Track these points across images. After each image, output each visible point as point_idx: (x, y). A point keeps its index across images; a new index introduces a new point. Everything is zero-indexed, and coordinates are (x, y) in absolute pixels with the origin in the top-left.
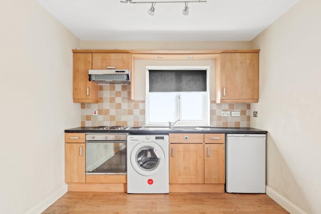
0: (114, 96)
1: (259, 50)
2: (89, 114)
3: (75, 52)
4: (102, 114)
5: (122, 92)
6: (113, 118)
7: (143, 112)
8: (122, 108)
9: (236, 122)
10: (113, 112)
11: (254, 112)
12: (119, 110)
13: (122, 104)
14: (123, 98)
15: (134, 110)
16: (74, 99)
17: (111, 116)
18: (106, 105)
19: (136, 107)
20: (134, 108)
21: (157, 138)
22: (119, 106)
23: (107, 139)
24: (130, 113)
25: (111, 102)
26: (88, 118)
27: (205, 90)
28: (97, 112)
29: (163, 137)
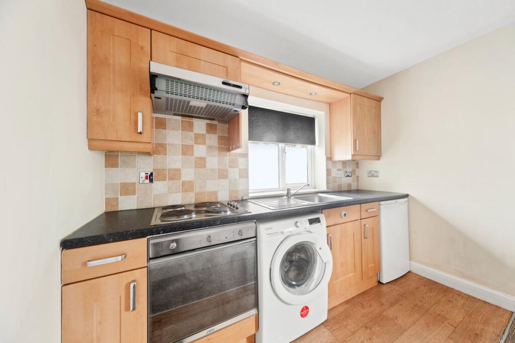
0: (191, 143)
1: (382, 99)
2: (131, 179)
4: (164, 180)
5: (208, 135)
6: (187, 187)
7: (245, 174)
8: (208, 166)
9: (348, 184)
10: (188, 174)
11: (370, 171)
12: (203, 170)
13: (208, 159)
14: (210, 147)
15: (230, 170)
16: (90, 140)
17: (184, 183)
18: (173, 160)
19: (233, 164)
20: (229, 167)
21: (311, 222)
22: (201, 163)
23: (212, 243)
24: (223, 175)
25: (184, 154)
26: (127, 189)
27: (313, 142)
29: (318, 218)
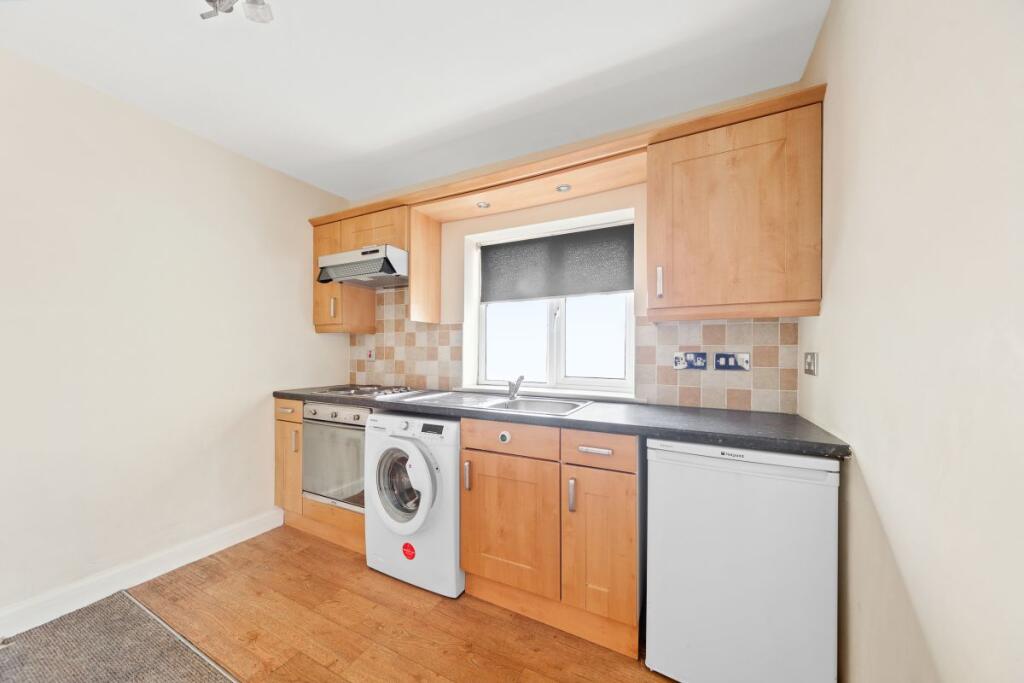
0: (403, 317)
1: (822, 89)
2: (361, 357)
3: (316, 224)
4: (382, 358)
6: (400, 367)
7: (458, 354)
8: (418, 344)
9: (731, 392)
10: (400, 354)
11: (807, 355)
12: (412, 348)
13: (418, 335)
15: (440, 349)
16: (316, 326)
17: (396, 363)
18: (389, 338)
19: (444, 340)
20: (439, 345)
21: (426, 429)
22: (411, 340)
23: (336, 420)
24: (432, 355)
25: (397, 330)
26: (360, 366)
28: (373, 354)
29: (442, 428)
